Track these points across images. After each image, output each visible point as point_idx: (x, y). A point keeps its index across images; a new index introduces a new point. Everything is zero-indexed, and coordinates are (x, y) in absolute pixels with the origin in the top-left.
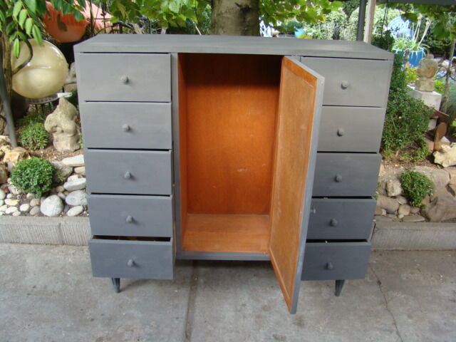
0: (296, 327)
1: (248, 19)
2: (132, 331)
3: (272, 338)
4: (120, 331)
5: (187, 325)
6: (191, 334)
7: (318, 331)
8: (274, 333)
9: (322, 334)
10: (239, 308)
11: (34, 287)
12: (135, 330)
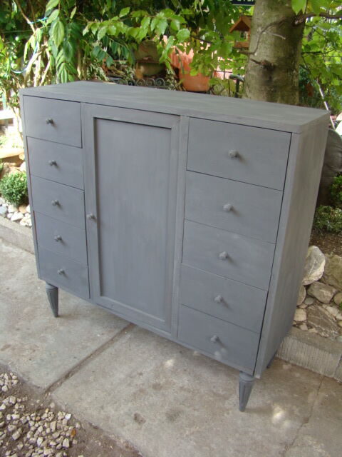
0: (165, 418)
1: (275, 79)
2: (34, 351)
3: (133, 415)
4: (26, 347)
5: (76, 367)
6: (72, 375)
7: (181, 434)
8: (139, 412)
9: (183, 438)
10: (135, 374)
11: (8, 289)
12: (36, 352)
